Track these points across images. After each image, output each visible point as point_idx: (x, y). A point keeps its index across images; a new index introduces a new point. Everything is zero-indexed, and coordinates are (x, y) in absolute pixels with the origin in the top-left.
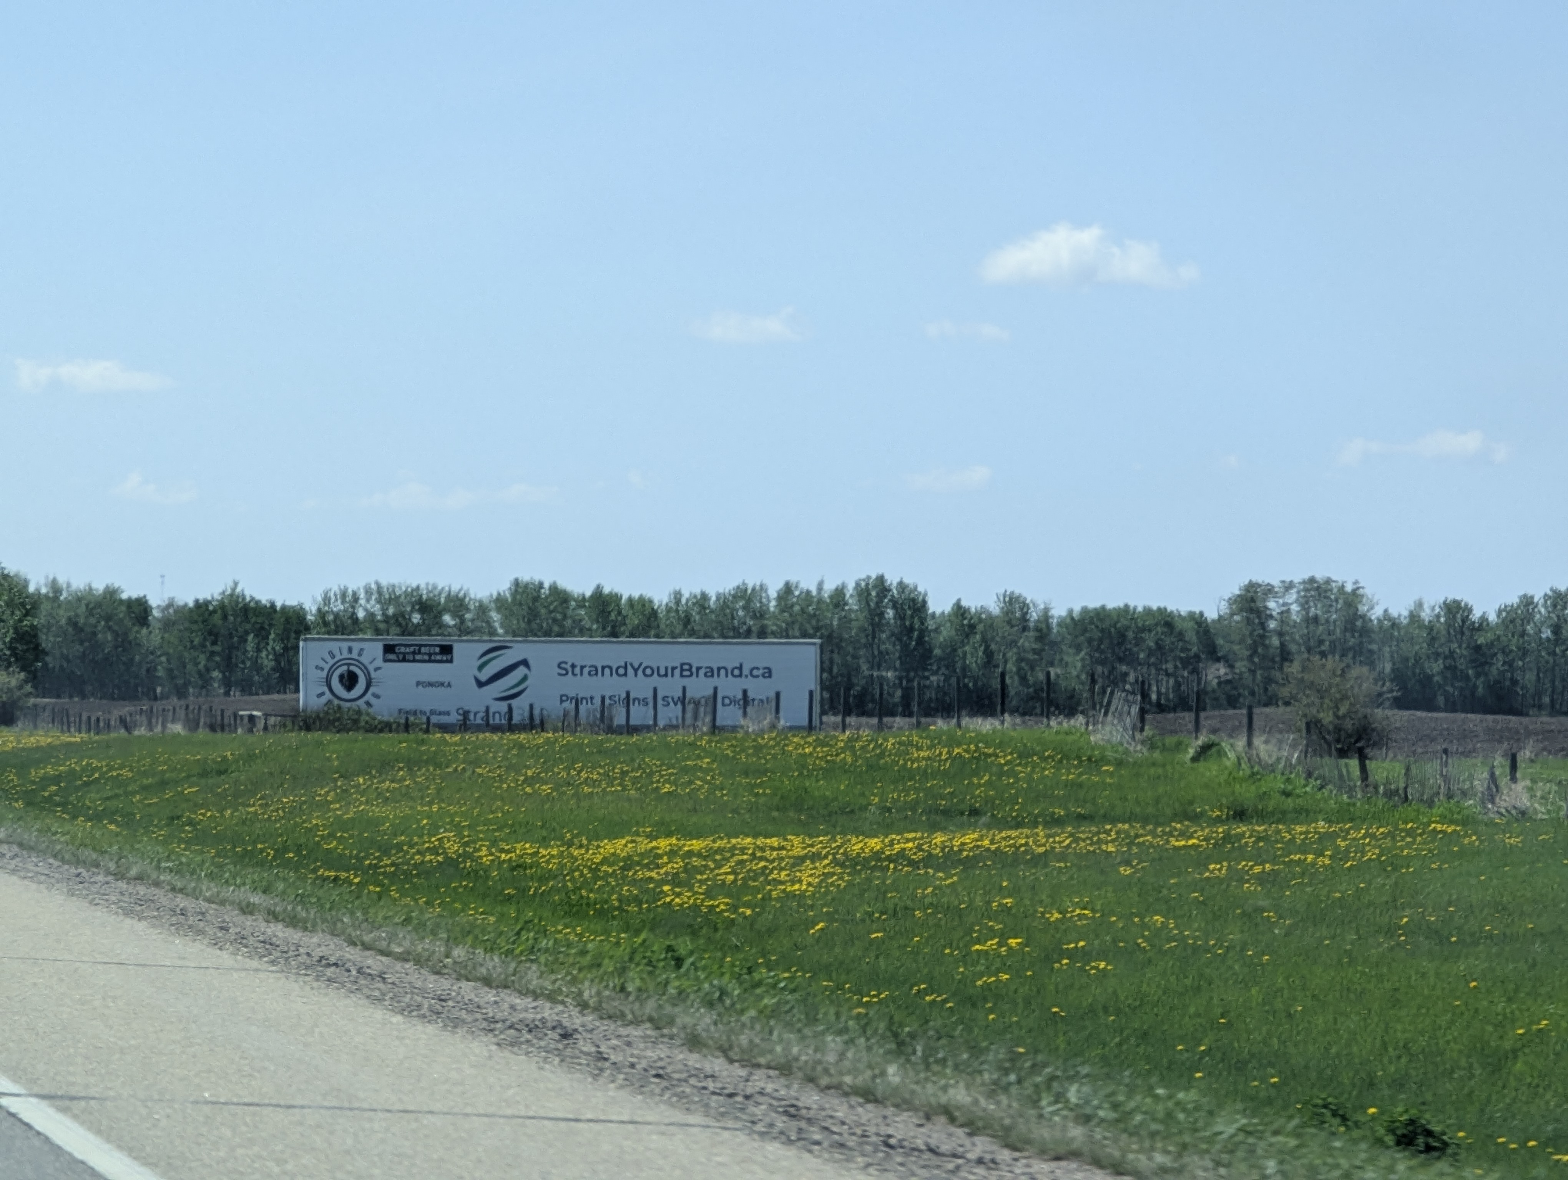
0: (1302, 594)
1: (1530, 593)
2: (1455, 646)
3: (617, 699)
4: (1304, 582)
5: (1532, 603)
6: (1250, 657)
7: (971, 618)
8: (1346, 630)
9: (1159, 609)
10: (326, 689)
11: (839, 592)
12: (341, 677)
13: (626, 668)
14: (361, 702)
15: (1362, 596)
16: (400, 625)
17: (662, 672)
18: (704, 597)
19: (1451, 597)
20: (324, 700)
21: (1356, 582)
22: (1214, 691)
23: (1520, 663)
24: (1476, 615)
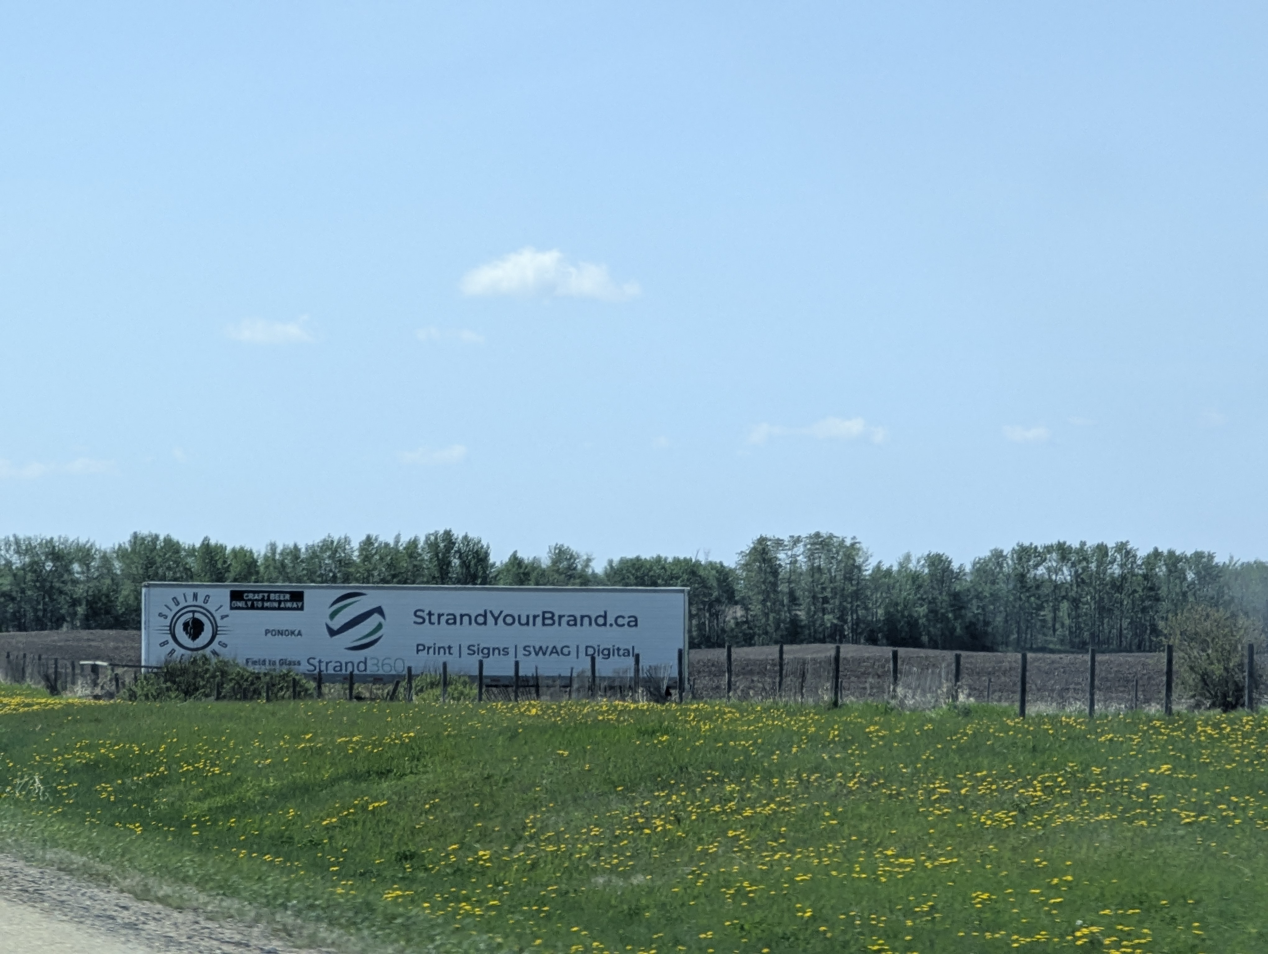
0: (809, 546)
1: (1000, 547)
2: (936, 593)
3: (475, 649)
4: (810, 537)
5: (1002, 556)
6: (764, 602)
7: (526, 567)
8: (845, 578)
9: (685, 559)
10: (169, 638)
11: (413, 543)
12: (186, 625)
13: (485, 616)
14: (208, 651)
15: (859, 549)
16: (35, 571)
17: (524, 621)
18: (296, 548)
19: (934, 552)
20: (168, 649)
21: (854, 538)
22: (732, 630)
23: (992, 607)
24: (955, 566)
